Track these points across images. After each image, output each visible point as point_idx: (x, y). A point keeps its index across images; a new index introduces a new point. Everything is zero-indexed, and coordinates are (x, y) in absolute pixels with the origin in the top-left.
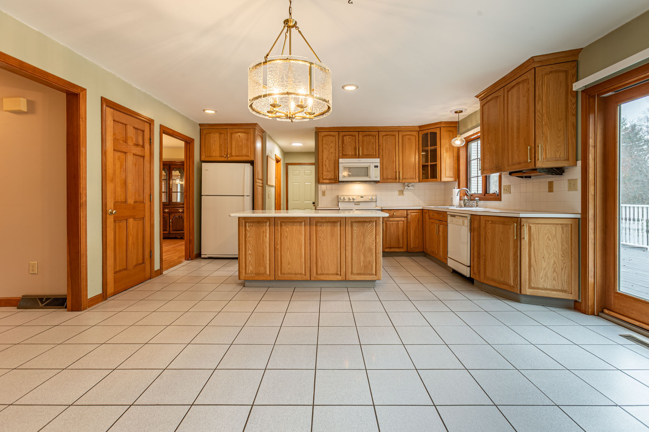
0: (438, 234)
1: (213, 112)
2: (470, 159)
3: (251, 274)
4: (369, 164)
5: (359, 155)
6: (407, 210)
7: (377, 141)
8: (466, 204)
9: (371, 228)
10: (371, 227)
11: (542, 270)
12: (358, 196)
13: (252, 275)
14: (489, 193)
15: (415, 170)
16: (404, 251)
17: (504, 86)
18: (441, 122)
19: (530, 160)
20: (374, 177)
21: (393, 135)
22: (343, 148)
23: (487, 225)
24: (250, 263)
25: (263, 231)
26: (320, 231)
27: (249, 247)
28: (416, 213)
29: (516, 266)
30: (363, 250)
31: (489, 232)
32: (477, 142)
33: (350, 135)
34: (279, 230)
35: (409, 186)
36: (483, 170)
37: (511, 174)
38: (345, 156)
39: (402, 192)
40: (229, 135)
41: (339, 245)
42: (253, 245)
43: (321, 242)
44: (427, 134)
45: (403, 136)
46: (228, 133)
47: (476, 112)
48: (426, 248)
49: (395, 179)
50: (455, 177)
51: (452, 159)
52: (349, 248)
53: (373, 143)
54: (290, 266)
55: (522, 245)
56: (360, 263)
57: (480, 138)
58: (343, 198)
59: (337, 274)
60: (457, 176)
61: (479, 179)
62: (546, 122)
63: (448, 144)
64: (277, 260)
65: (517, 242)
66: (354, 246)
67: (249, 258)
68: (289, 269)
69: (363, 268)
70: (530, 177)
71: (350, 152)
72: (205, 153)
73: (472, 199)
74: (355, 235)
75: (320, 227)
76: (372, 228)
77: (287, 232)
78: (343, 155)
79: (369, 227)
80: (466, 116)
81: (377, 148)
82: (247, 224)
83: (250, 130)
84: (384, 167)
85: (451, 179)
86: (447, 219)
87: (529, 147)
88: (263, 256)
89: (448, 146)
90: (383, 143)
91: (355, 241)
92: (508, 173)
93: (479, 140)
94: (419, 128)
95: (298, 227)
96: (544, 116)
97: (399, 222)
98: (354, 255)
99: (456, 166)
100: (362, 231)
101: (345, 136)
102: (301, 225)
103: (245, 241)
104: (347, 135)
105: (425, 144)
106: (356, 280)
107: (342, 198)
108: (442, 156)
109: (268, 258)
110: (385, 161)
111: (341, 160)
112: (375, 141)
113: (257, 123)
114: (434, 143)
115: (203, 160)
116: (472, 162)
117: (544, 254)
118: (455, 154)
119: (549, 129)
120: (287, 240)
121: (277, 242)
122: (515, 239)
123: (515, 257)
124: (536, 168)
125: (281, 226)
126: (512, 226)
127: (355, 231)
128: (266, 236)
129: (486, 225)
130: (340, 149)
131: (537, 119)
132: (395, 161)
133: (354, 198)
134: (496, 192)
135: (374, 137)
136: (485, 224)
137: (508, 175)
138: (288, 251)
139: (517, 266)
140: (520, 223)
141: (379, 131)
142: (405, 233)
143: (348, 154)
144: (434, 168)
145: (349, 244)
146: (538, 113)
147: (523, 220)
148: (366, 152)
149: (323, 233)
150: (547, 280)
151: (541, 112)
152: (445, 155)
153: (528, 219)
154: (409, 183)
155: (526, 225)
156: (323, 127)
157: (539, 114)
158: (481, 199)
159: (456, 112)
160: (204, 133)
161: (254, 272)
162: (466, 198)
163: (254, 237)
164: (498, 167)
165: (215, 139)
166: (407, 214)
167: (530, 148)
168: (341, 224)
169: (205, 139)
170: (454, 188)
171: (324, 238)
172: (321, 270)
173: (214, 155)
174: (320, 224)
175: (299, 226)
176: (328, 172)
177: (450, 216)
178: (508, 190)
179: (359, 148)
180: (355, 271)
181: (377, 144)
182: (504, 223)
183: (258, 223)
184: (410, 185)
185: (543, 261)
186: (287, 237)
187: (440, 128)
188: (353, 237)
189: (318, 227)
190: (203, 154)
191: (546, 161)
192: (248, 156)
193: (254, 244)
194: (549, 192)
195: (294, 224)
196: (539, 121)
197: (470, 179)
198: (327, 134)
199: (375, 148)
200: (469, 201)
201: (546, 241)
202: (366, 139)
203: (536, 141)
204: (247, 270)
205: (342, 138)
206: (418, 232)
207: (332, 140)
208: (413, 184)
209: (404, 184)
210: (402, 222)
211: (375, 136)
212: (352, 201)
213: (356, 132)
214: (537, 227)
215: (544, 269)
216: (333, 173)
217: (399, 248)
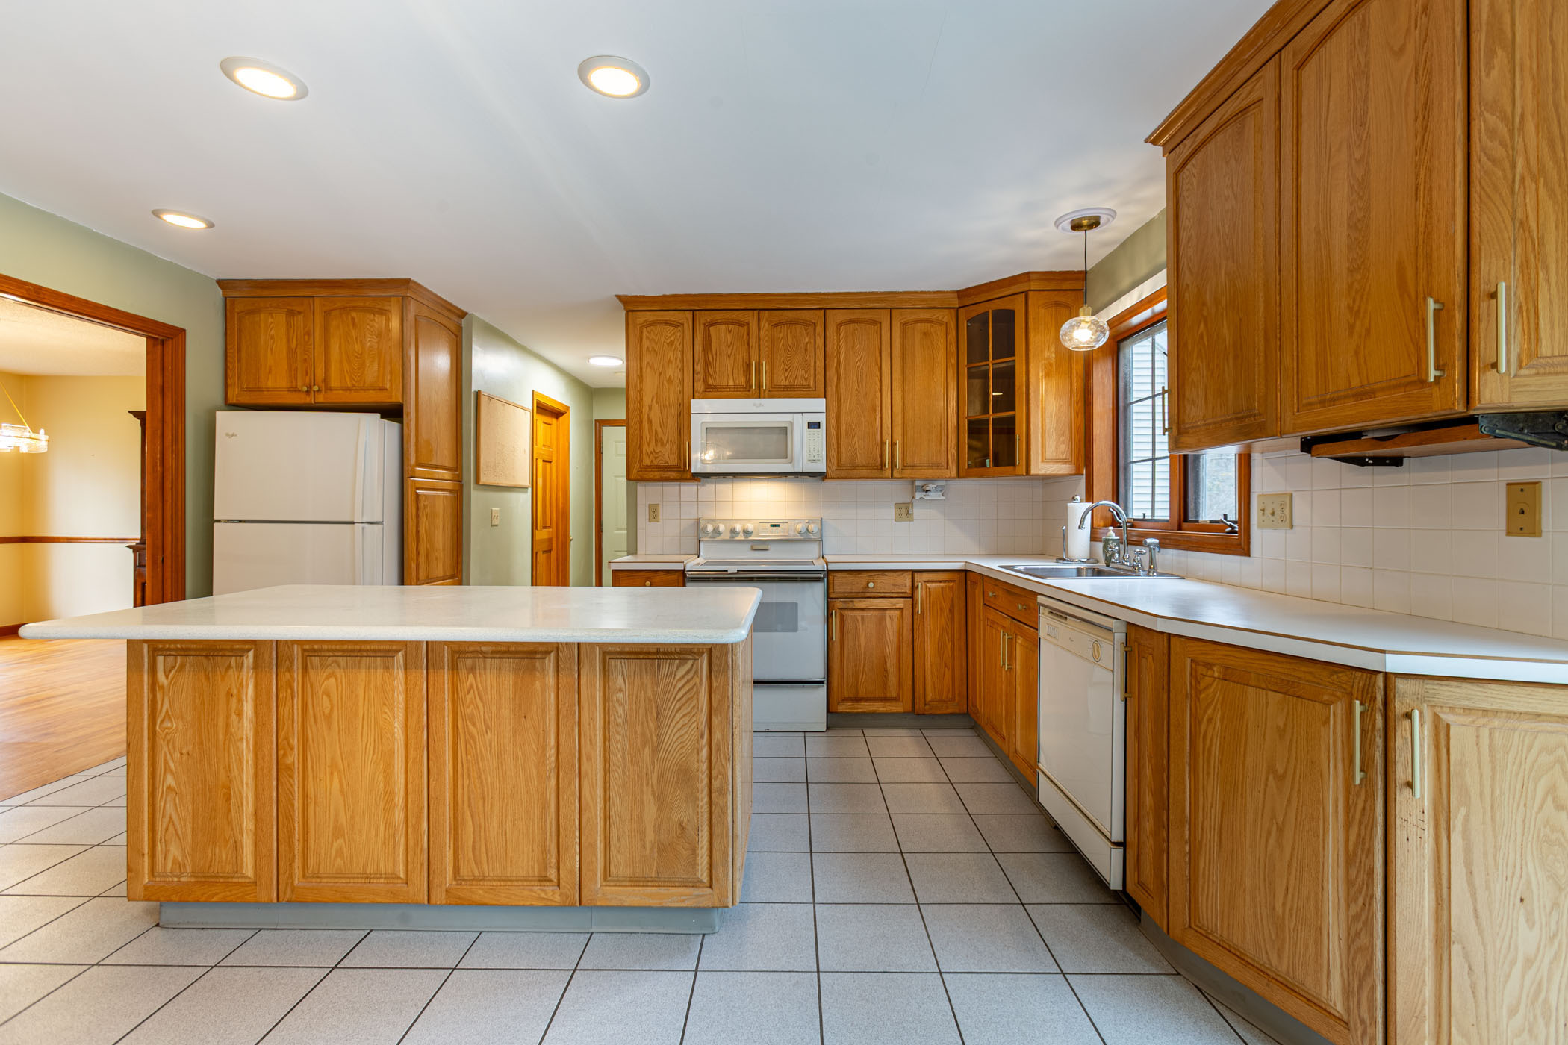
0: (1010, 669)
1: (198, 225)
2: (1126, 397)
3: (179, 877)
4: (788, 418)
5: (759, 386)
6: (913, 572)
7: (820, 341)
8: (1112, 555)
9: (688, 681)
10: (688, 677)
11: (1517, 971)
12: (762, 522)
13: (183, 879)
14: (1197, 521)
15: (944, 438)
16: (901, 710)
17: (1280, 50)
18: (1028, 274)
19: (1437, 368)
20: (805, 461)
21: (873, 322)
22: (706, 362)
23: (1202, 686)
24: (171, 828)
25: (228, 692)
26: (469, 692)
27: (166, 762)
28: (945, 581)
29: (1360, 925)
30: (655, 776)
31: (1210, 720)
32: (1150, 339)
33: (732, 323)
34: (297, 686)
35: (927, 491)
36: (1179, 433)
37: (1308, 445)
38: (713, 390)
39: (908, 509)
40: (319, 318)
41: (551, 753)
42: (184, 751)
43: (472, 737)
44: (982, 319)
45: (904, 325)
46: (317, 311)
47: (1148, 226)
48: (974, 705)
49: (878, 468)
50: (1078, 460)
51: (1065, 401)
52: (594, 769)
53: (806, 350)
54: (341, 841)
55: (1398, 822)
56: (643, 833)
57: (1165, 318)
58: (714, 530)
59: (544, 879)
60: (1084, 459)
61: (1157, 469)
62: (1533, 162)
63: (1053, 349)
64: (289, 816)
65: (1370, 797)
66: (616, 757)
67: (168, 805)
68: (336, 856)
69: (656, 855)
70: (1397, 461)
71: (728, 373)
72: (239, 378)
73: (1135, 538)
74: (620, 710)
75: (471, 676)
76: (692, 683)
77: (329, 696)
78: (707, 386)
79: (677, 677)
80: (1116, 246)
81: (820, 363)
82: (160, 659)
83: (390, 302)
84: (843, 428)
85: (1063, 469)
86: (1037, 622)
87: (1431, 301)
88: (228, 799)
89: (1054, 355)
90: (838, 350)
91: (620, 737)
92: (1297, 441)
93: (1159, 331)
94: (959, 298)
95: (378, 676)
96: (1521, 129)
97: (888, 612)
98: (615, 799)
99: (1080, 422)
100: (650, 693)
101: (716, 324)
102: (388, 667)
103: (153, 733)
104: (721, 323)
105: (976, 350)
106: (626, 904)
107: (710, 528)
108: (1031, 391)
109: (249, 807)
110: (845, 408)
111: (697, 405)
112: (813, 342)
113: (410, 279)
114: (1006, 346)
115: (235, 401)
116: (1135, 408)
117: (1529, 882)
118: (1078, 384)
119: (1552, 195)
120: (329, 729)
121: (286, 739)
122: (1358, 782)
123: (1353, 873)
124: (1472, 412)
125: (305, 669)
126: (1338, 709)
127: (621, 696)
128: (240, 714)
129: (1198, 682)
130: (698, 368)
131: (1483, 150)
132: (878, 409)
133: (750, 530)
134: (1225, 516)
135: (811, 329)
136: (1194, 675)
137: (1298, 451)
138: (335, 774)
139: (1368, 924)
140: (1386, 703)
141: (825, 309)
142: (906, 650)
143: (724, 383)
144: (1007, 430)
145: (595, 750)
146: (1487, 115)
147: (1401, 685)
148: (783, 377)
149: (482, 701)
150: (1541, 1022)
151: (1509, 110)
152: (1042, 386)
153: (1431, 686)
154: (926, 479)
155: (1421, 713)
156: (642, 294)
157: (1492, 119)
158: (1167, 541)
159: (1076, 226)
160: (236, 310)
161: (189, 869)
162: (1111, 534)
163: (188, 717)
164: (1250, 416)
165: (273, 332)
166: (914, 588)
167: (1437, 306)
168: (561, 665)
169: (240, 331)
170: (1073, 499)
171: (488, 720)
172: (476, 864)
173: (270, 384)
174: (469, 662)
175: (380, 671)
176: (659, 444)
177: (1046, 611)
178: (1283, 513)
179: (759, 364)
180: (621, 866)
181: (820, 353)
182: (1288, 689)
183: (206, 656)
184: (931, 487)
185: (1522, 919)
186: (328, 718)
187: (1026, 293)
188: (612, 718)
189: (463, 673)
190: (234, 380)
191: (1533, 371)
192: (382, 389)
193: (191, 747)
194: (1509, 533)
195: (360, 662)
196: (1493, 161)
197: (1127, 468)
198: (655, 318)
199: (813, 364)
200: (1122, 546)
201: (1541, 808)
202: (781, 335)
203: (1474, 269)
204: (159, 857)
205: (704, 330)
206: (949, 645)
207: (672, 338)
208: (942, 483)
209: (913, 483)
210: (897, 613)
211: (815, 324)
212: (743, 538)
213: (751, 312)
214: (1485, 733)
215: (1529, 962)
216: (675, 447)
217: (885, 699)
